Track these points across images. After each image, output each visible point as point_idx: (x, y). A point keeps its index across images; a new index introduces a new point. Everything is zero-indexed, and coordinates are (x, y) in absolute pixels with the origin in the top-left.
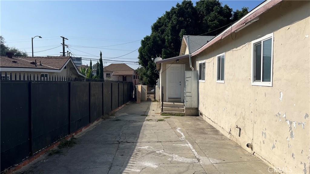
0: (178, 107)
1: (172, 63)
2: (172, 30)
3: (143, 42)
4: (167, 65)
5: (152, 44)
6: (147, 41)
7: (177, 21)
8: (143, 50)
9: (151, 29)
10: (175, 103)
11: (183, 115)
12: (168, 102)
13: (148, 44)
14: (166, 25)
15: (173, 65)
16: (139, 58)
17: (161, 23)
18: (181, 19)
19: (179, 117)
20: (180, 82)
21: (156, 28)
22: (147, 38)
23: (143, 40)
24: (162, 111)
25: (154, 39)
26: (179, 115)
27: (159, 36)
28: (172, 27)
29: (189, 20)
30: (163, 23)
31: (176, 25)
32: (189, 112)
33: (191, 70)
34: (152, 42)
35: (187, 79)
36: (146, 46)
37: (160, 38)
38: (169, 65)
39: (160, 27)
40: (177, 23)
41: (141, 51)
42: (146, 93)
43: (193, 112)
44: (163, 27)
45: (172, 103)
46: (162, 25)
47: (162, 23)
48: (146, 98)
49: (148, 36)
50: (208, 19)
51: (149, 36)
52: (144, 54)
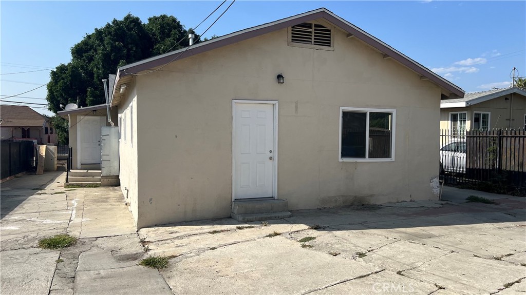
0: (93, 175)
1: (86, 115)
2: (103, 61)
3: (54, 74)
4: (78, 117)
5: (70, 78)
6: (61, 73)
7: (111, 47)
8: (54, 88)
9: (71, 53)
10: (89, 171)
11: (97, 186)
12: (81, 169)
13: (63, 79)
14: (96, 51)
15: (87, 117)
16: (47, 99)
17: (88, 45)
18: (118, 44)
19: (92, 188)
20: (99, 141)
21: (78, 51)
22: (62, 69)
23: (55, 70)
24: (67, 181)
25: (73, 71)
26: (92, 187)
27: (82, 67)
28: (104, 55)
29: (132, 47)
30: (93, 45)
31: (111, 54)
32: (106, 181)
33: (109, 125)
34: (70, 76)
35: (104, 138)
36: (60, 80)
37: (84, 70)
38: (82, 117)
39: (87, 51)
40: (112, 50)
41: (51, 87)
42: (56, 159)
43: (113, 181)
44: (91, 53)
45: (86, 171)
46: (90, 49)
47: (91, 46)
48: (56, 166)
49: (63, 65)
50: (161, 48)
51: (66, 64)
52: (57, 95)
